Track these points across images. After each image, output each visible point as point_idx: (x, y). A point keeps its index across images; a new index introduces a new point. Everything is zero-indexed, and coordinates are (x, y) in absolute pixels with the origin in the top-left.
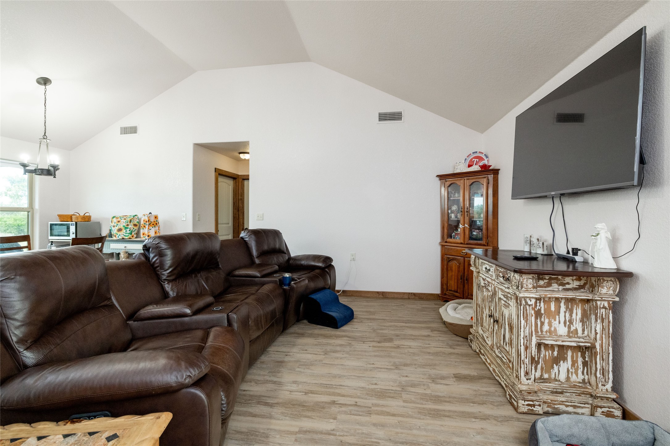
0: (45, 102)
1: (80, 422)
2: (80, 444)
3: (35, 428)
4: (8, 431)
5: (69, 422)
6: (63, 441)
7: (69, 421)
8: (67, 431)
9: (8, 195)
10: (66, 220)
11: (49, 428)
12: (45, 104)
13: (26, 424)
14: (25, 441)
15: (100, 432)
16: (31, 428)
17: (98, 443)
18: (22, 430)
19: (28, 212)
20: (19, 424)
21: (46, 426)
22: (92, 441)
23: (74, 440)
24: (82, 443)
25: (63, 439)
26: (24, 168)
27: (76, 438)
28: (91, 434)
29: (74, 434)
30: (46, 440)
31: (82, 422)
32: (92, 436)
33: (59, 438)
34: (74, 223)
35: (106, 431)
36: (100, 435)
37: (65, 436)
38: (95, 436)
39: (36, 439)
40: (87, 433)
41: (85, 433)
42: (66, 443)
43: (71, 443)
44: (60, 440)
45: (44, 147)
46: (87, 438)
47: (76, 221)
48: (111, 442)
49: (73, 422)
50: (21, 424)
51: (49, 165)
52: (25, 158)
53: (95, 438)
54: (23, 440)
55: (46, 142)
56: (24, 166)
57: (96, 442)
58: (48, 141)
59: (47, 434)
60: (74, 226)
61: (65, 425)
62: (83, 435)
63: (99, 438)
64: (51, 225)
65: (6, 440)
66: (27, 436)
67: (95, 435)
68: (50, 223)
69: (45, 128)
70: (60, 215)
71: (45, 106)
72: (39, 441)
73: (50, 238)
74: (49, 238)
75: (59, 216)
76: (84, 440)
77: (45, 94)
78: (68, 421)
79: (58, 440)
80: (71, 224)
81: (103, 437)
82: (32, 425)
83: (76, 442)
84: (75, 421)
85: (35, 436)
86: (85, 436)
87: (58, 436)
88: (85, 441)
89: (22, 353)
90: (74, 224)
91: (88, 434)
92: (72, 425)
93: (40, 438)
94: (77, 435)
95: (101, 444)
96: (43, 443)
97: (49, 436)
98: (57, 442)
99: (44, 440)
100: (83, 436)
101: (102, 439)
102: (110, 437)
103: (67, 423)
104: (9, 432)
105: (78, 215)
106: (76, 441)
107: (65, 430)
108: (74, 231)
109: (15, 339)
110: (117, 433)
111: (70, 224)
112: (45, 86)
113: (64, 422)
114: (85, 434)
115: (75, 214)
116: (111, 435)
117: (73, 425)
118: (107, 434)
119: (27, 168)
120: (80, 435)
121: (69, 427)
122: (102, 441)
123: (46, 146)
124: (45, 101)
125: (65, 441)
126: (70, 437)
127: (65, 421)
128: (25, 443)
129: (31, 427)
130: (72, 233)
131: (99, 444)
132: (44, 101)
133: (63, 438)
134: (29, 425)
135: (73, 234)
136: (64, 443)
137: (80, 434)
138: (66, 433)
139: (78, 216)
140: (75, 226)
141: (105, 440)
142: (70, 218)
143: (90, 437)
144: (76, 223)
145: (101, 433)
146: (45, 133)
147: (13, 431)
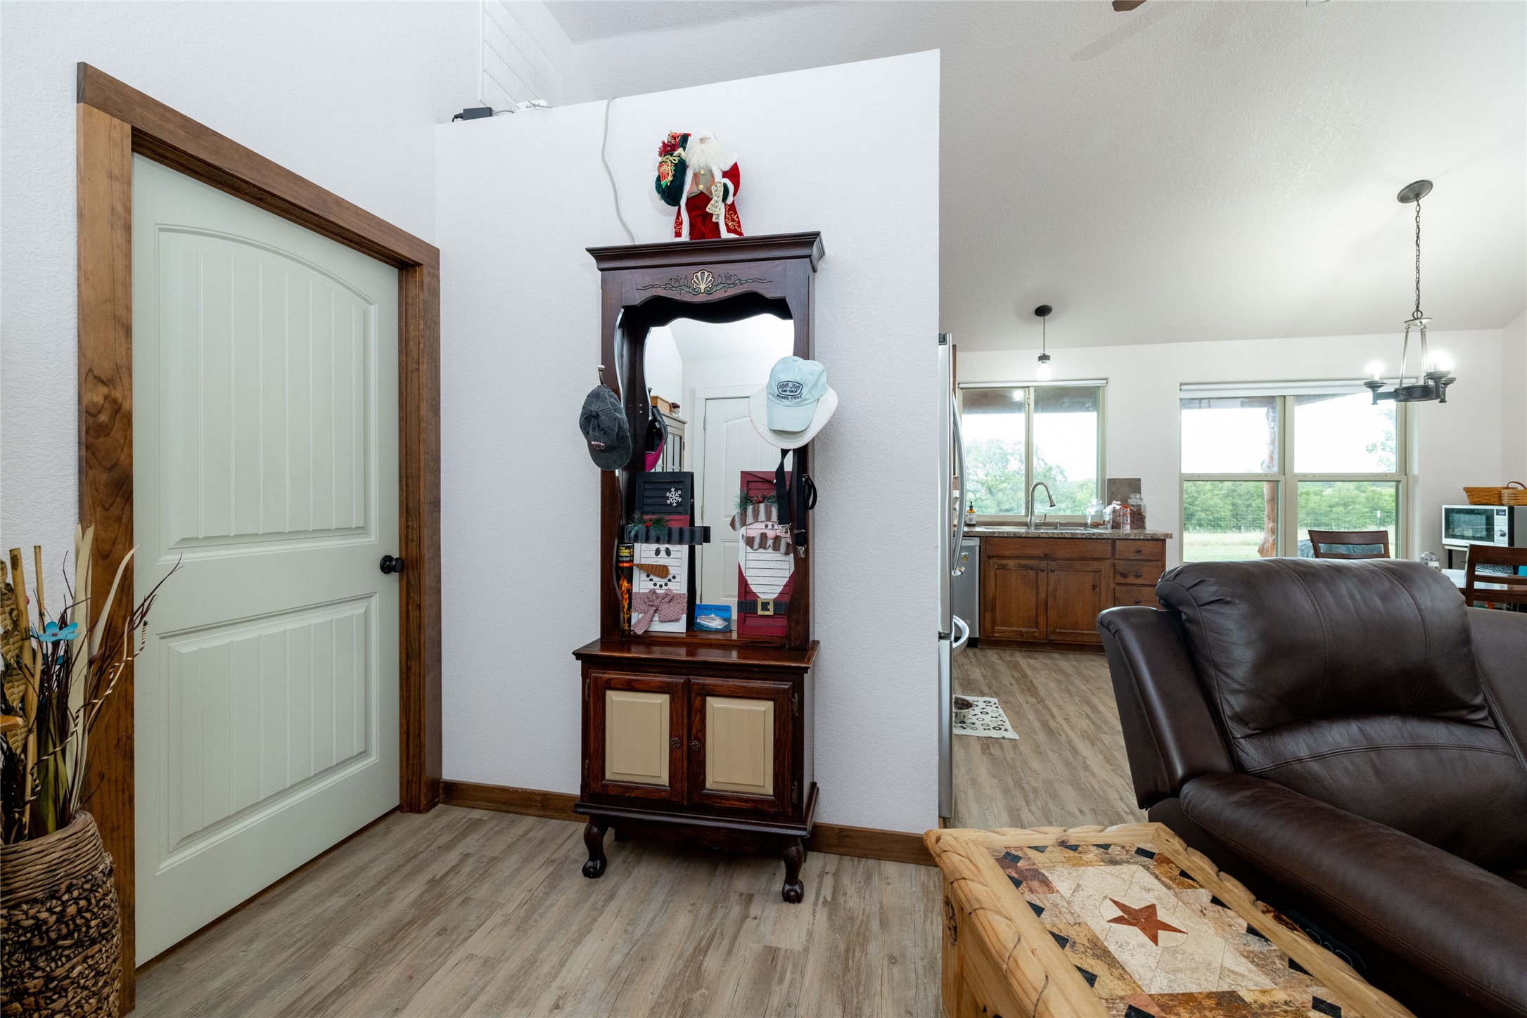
0: (1418, 237)
1: (1290, 929)
2: (1263, 963)
3: (1221, 881)
4: (1187, 855)
5: (1272, 914)
6: (1243, 934)
7: (1275, 912)
8: (1260, 925)
9: (1388, 449)
10: (1485, 502)
11: (1238, 896)
12: (1417, 241)
13: (1214, 865)
14: (1196, 888)
15: (1312, 978)
16: (1215, 876)
17: (1294, 991)
18: (1201, 869)
19: (1398, 482)
20: (1204, 856)
21: (1236, 891)
22: (1286, 977)
23: (1260, 949)
24: (1267, 965)
25: (1244, 932)
26: (1374, 391)
27: (1266, 948)
28: (1293, 965)
29: (1267, 940)
30: (1221, 911)
31: (1296, 932)
32: (1291, 970)
33: (1240, 925)
34: (1506, 508)
35: (1324, 986)
36: (1308, 982)
37: (1251, 930)
38: (1299, 975)
39: (1211, 898)
40: (1288, 956)
41: (1284, 953)
42: (1245, 942)
43: (1251, 949)
44: (1239, 929)
45: (1415, 336)
46: (1282, 965)
47: (1512, 503)
48: (1318, 1012)
49: (1278, 918)
50: (1207, 860)
51: (1425, 375)
52: (1376, 369)
53: (1294, 978)
54: (1195, 884)
55: (1419, 324)
56: (1373, 386)
57: (1291, 987)
58: (1424, 321)
59: (1229, 903)
60: (1505, 515)
61: (1264, 912)
62: (1279, 953)
63: (1301, 985)
64: (1448, 511)
65: (1177, 867)
66: (1203, 882)
67: (1298, 972)
68: (1444, 507)
69: (1419, 295)
70: (1469, 488)
71: (1418, 245)
72: (1211, 904)
73: (1446, 541)
74: (1443, 543)
75: (1468, 490)
76: (1275, 963)
77: (1418, 218)
78: (1272, 909)
79: (1237, 926)
80: (1497, 510)
81: (1310, 990)
82: (1222, 873)
83: (1261, 955)
84: (1284, 921)
85: (1212, 892)
86: (1281, 958)
87: (1240, 920)
88: (1275, 967)
89: (1238, 742)
90: (1505, 511)
91: (1287, 960)
92: (1274, 921)
93: (1215, 900)
94: (1269, 945)
95: (1298, 998)
96: (1214, 912)
97: (1229, 909)
98: (1234, 928)
99: (1219, 908)
100: (1277, 956)
101: (1306, 992)
102: (1323, 1002)
103: (1268, 911)
104: (1186, 859)
105: (1520, 488)
106: (1261, 953)
107: (1258, 921)
108: (1506, 530)
109: (1228, 712)
110: (1342, 1010)
111: (1493, 510)
112: (1418, 201)
113: (1266, 906)
114: (1284, 957)
115: (1511, 485)
116: (1328, 1002)
117: (1276, 923)
118: (1321, 993)
119: (1381, 390)
120: (1275, 950)
121: (1266, 922)
122: (1305, 995)
123: (1420, 333)
124: (1418, 234)
125: (1245, 937)
126: (1257, 938)
127: (1268, 906)
128: (1194, 891)
129: (1218, 875)
130: (1499, 533)
131: (1295, 994)
132: (1415, 235)
133: (1245, 929)
134: (1216, 869)
135: (1503, 535)
136: (1242, 940)
137: (1275, 948)
138: (1256, 925)
139: (1522, 491)
140: (1506, 517)
141: (1311, 999)
142: (1494, 496)
143: (1288, 968)
144: (1511, 510)
145: (1312, 980)
146: (1418, 307)
147: (1191, 861)
